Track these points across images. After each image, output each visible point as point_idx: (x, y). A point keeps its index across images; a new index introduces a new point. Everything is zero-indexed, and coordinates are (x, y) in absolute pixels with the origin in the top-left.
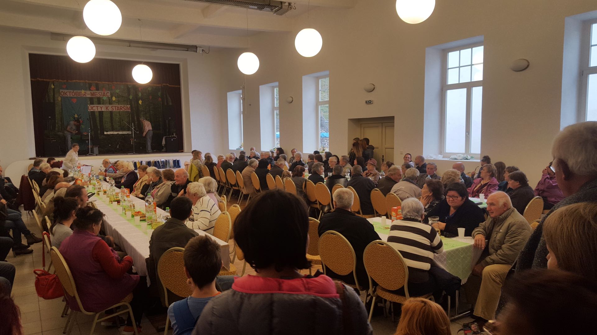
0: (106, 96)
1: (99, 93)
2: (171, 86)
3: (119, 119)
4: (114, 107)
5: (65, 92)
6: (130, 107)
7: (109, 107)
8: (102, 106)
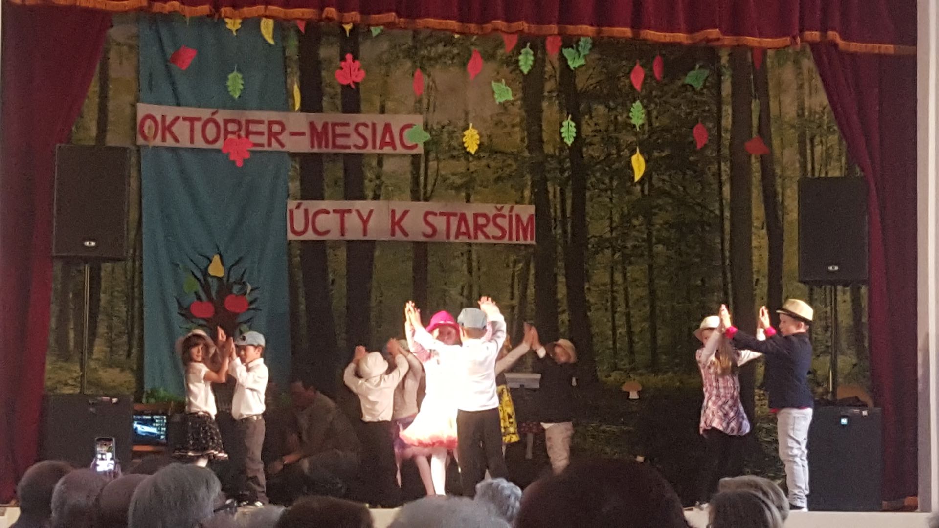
0: (400, 150)
1: (358, 126)
2: (855, 47)
3: (465, 293)
4: (442, 214)
5: (164, 117)
6: (531, 218)
7: (409, 214)
8: (371, 212)
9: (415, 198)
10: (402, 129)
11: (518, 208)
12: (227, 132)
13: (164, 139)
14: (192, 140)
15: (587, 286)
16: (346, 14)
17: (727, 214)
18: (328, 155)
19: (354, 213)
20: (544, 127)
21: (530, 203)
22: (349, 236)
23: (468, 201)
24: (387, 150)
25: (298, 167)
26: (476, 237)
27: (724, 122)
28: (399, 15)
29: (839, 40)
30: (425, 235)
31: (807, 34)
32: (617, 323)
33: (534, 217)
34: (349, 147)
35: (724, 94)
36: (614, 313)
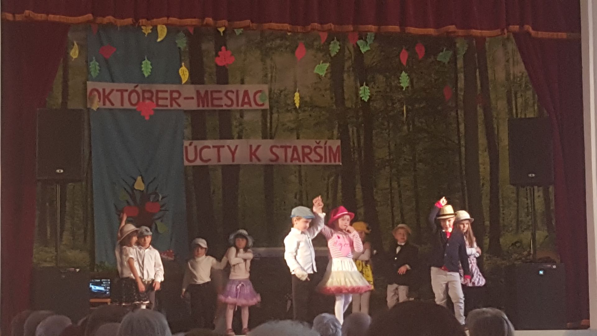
0: (254, 107)
1: (227, 92)
2: (542, 34)
3: (298, 197)
4: (282, 147)
5: (104, 90)
6: (338, 147)
7: (261, 148)
8: (237, 146)
9: (264, 137)
10: (256, 94)
11: (330, 142)
12: (144, 98)
13: (104, 104)
14: (122, 105)
15: (375, 191)
16: (219, 22)
17: (463, 142)
18: (209, 111)
19: (226, 148)
20: (345, 90)
21: (338, 139)
22: (223, 162)
23: (298, 138)
24: (246, 107)
25: (190, 119)
26: (304, 161)
27: (459, 85)
28: (252, 22)
29: (531, 30)
30: (272, 161)
31: (511, 27)
32: (395, 213)
33: (340, 148)
34: (222, 106)
35: (459, 66)
36: (393, 207)
